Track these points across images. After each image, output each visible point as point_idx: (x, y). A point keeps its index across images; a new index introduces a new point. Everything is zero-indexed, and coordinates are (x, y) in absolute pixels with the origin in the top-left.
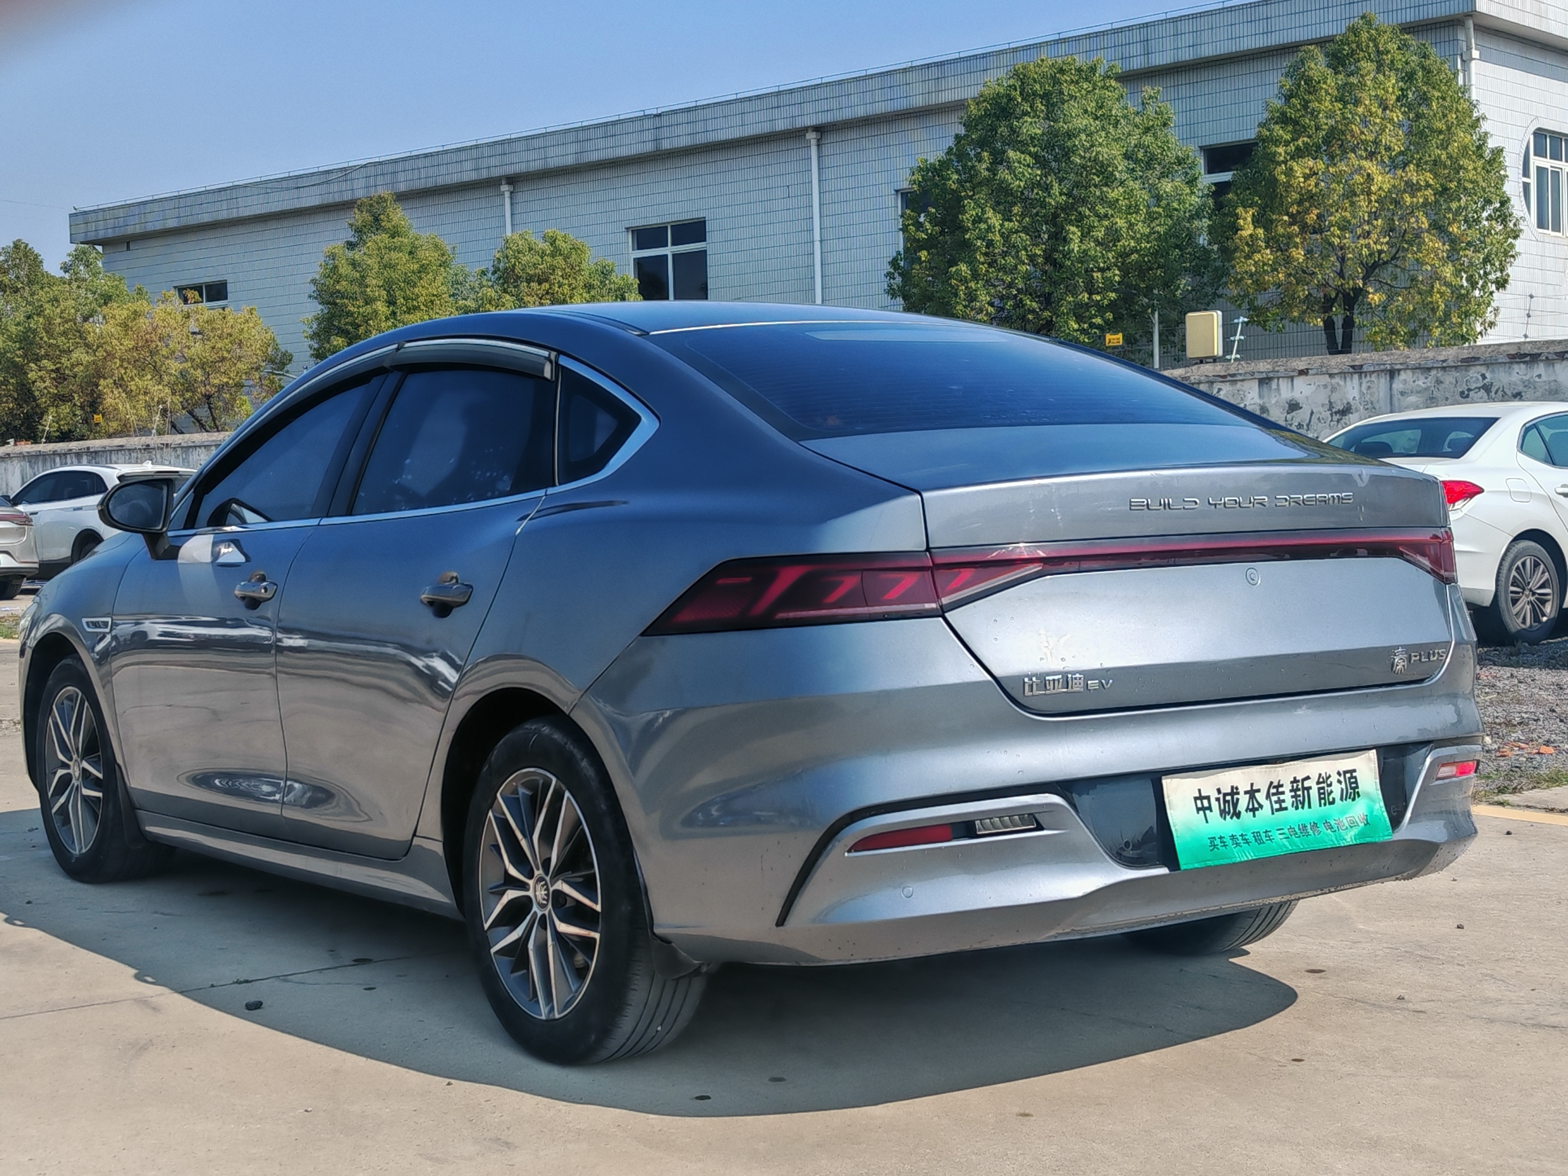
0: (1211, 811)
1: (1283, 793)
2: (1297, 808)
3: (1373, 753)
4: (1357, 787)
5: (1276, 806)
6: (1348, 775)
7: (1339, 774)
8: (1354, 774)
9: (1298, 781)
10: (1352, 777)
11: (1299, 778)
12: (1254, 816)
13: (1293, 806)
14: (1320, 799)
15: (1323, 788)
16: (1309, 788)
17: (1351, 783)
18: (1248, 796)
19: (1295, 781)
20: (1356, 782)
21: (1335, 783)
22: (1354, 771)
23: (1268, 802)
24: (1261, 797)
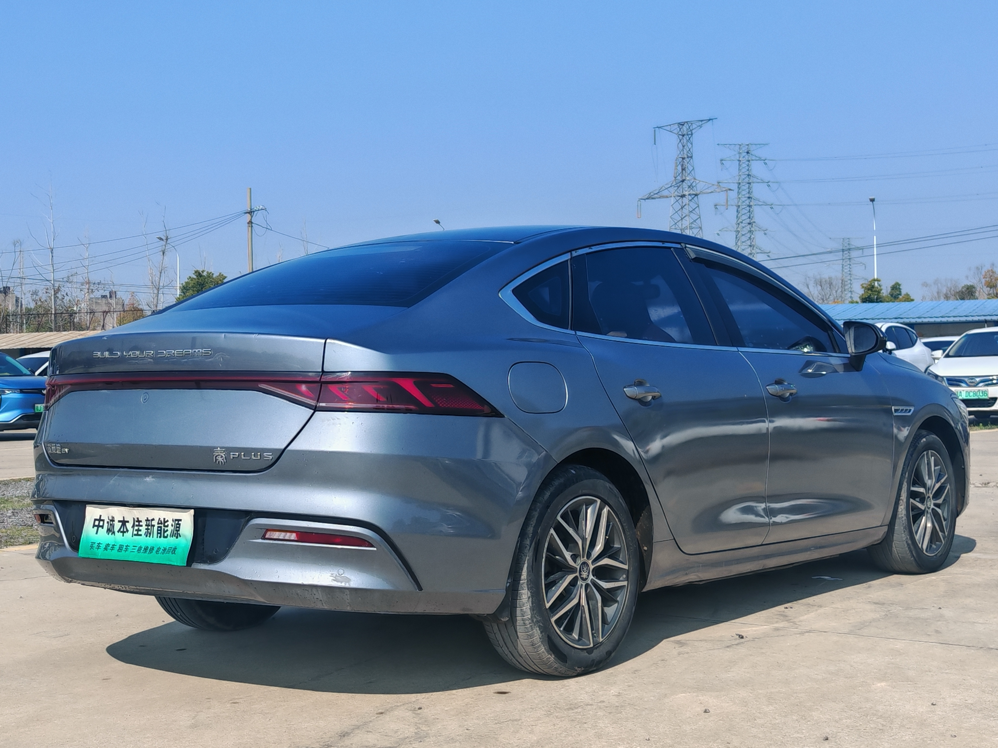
0: (103, 528)
1: (141, 526)
2: (147, 536)
3: (192, 511)
4: (179, 530)
5: (135, 532)
6: (177, 522)
7: (173, 520)
8: (180, 522)
9: (149, 521)
10: (178, 524)
11: (149, 519)
12: (123, 536)
13: (145, 534)
14: (158, 533)
15: (161, 527)
16: (154, 526)
17: (177, 527)
18: (121, 524)
19: (147, 520)
20: (179, 527)
21: (170, 526)
22: (181, 520)
23: (132, 529)
24: (129, 526)
